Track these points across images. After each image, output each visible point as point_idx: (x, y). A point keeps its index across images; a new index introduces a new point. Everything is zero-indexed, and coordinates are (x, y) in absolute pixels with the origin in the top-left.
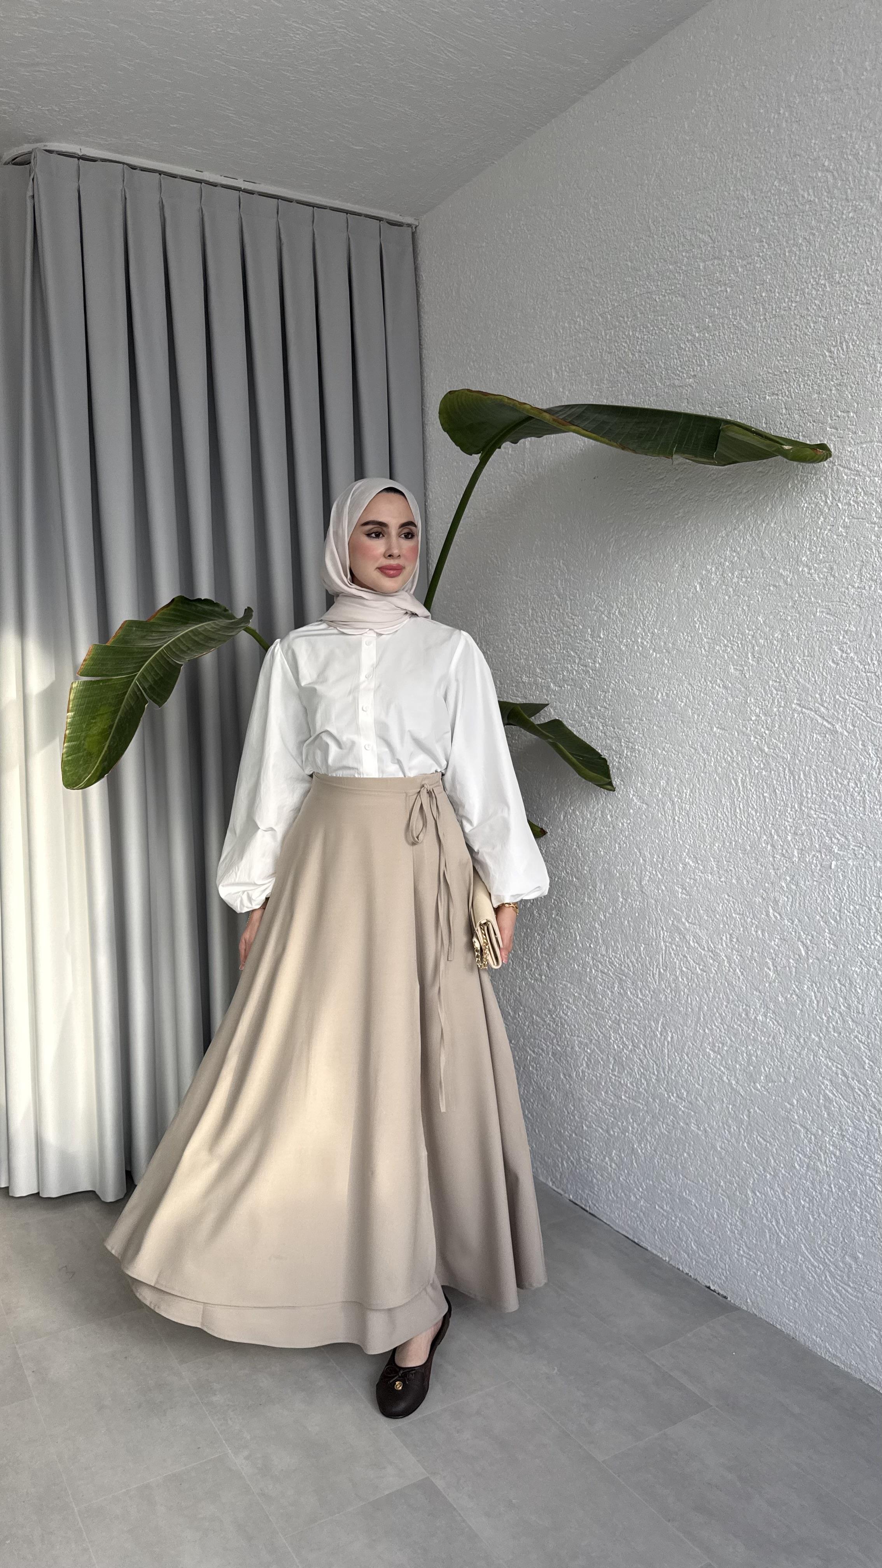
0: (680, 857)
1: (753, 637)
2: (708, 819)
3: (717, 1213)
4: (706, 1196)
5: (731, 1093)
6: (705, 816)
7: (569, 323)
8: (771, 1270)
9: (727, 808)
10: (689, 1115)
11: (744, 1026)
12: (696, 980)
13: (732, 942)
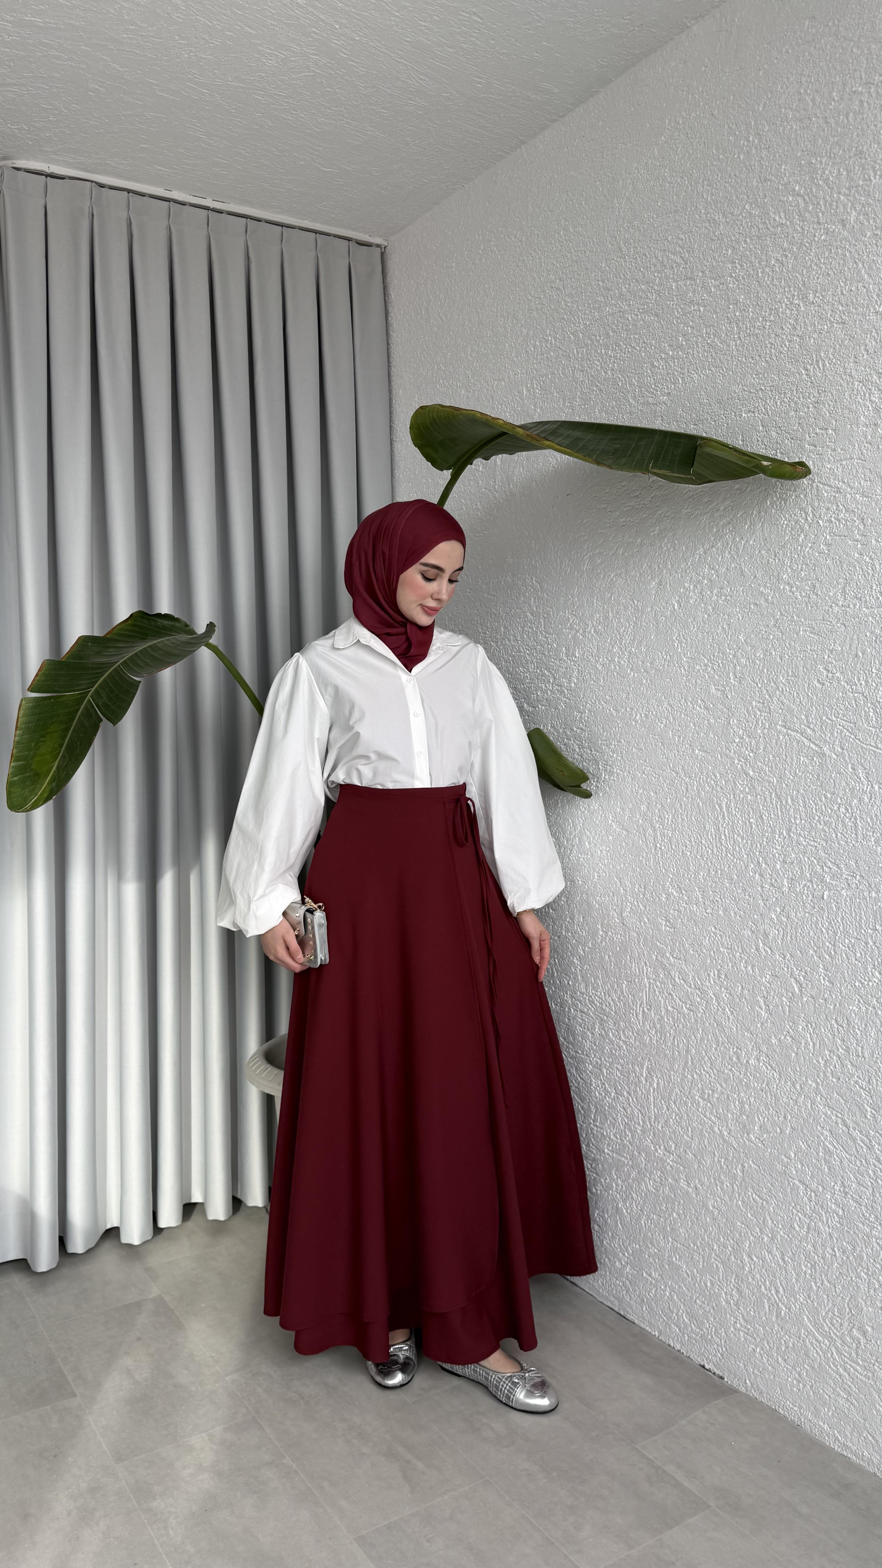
1: (735, 656)
3: (710, 1280)
4: (698, 1261)
5: (723, 1145)
10: (677, 1170)
11: (735, 1071)
12: (683, 1020)
13: (721, 979)
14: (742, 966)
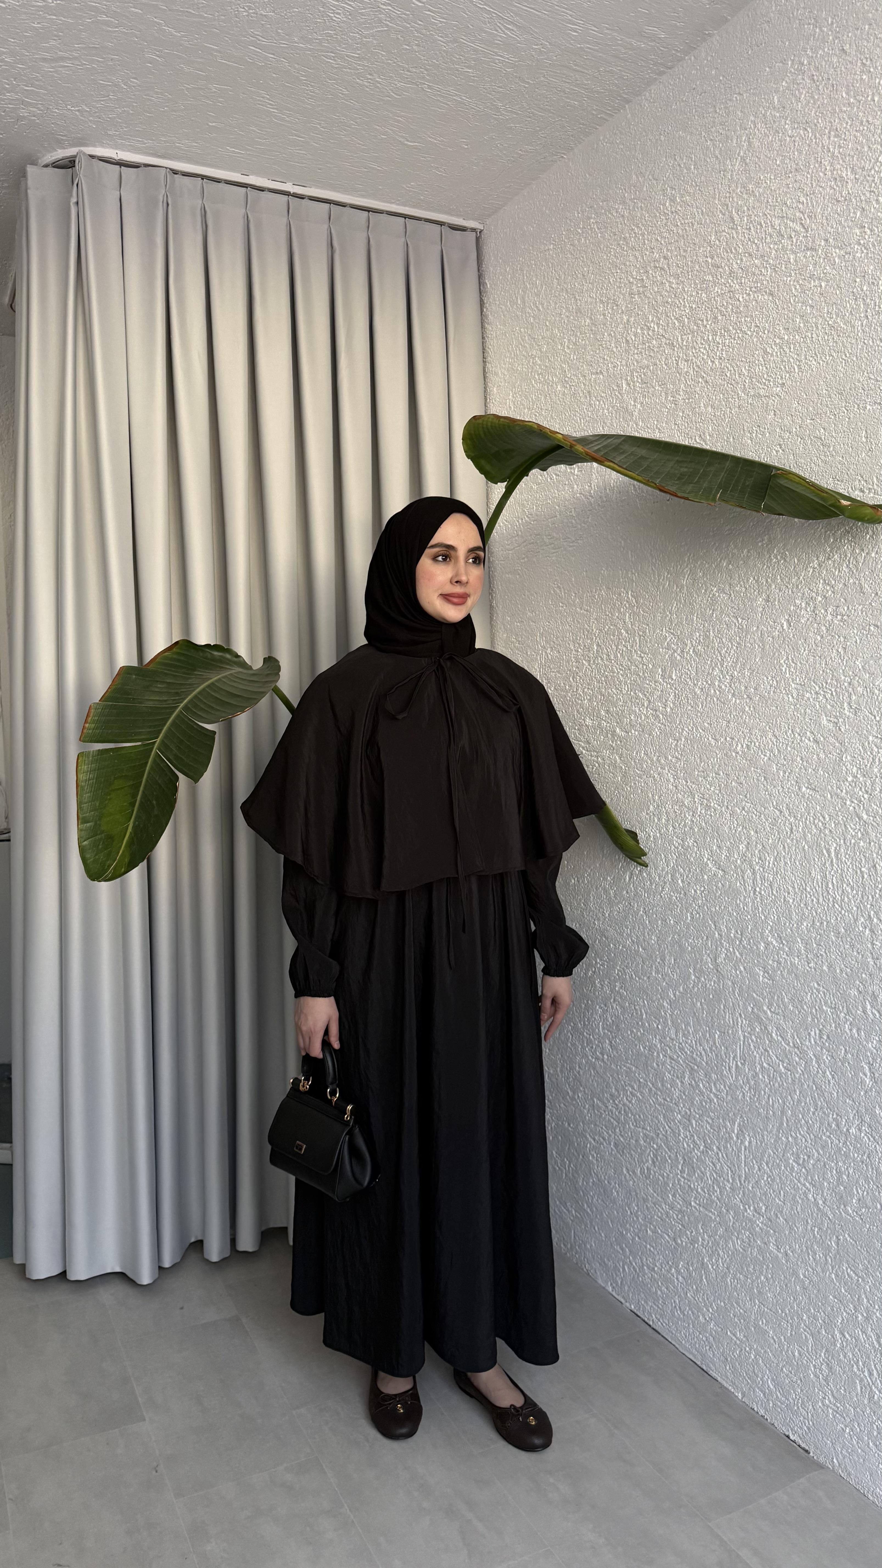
0: (762, 934)
1: (850, 684)
2: (795, 893)
3: (799, 1351)
4: (786, 1329)
5: (817, 1214)
6: (790, 889)
7: (642, 329)
8: (863, 1429)
9: (817, 882)
10: (767, 1233)
11: (834, 1138)
12: (779, 1079)
13: (822, 1040)
14: (847, 1028)
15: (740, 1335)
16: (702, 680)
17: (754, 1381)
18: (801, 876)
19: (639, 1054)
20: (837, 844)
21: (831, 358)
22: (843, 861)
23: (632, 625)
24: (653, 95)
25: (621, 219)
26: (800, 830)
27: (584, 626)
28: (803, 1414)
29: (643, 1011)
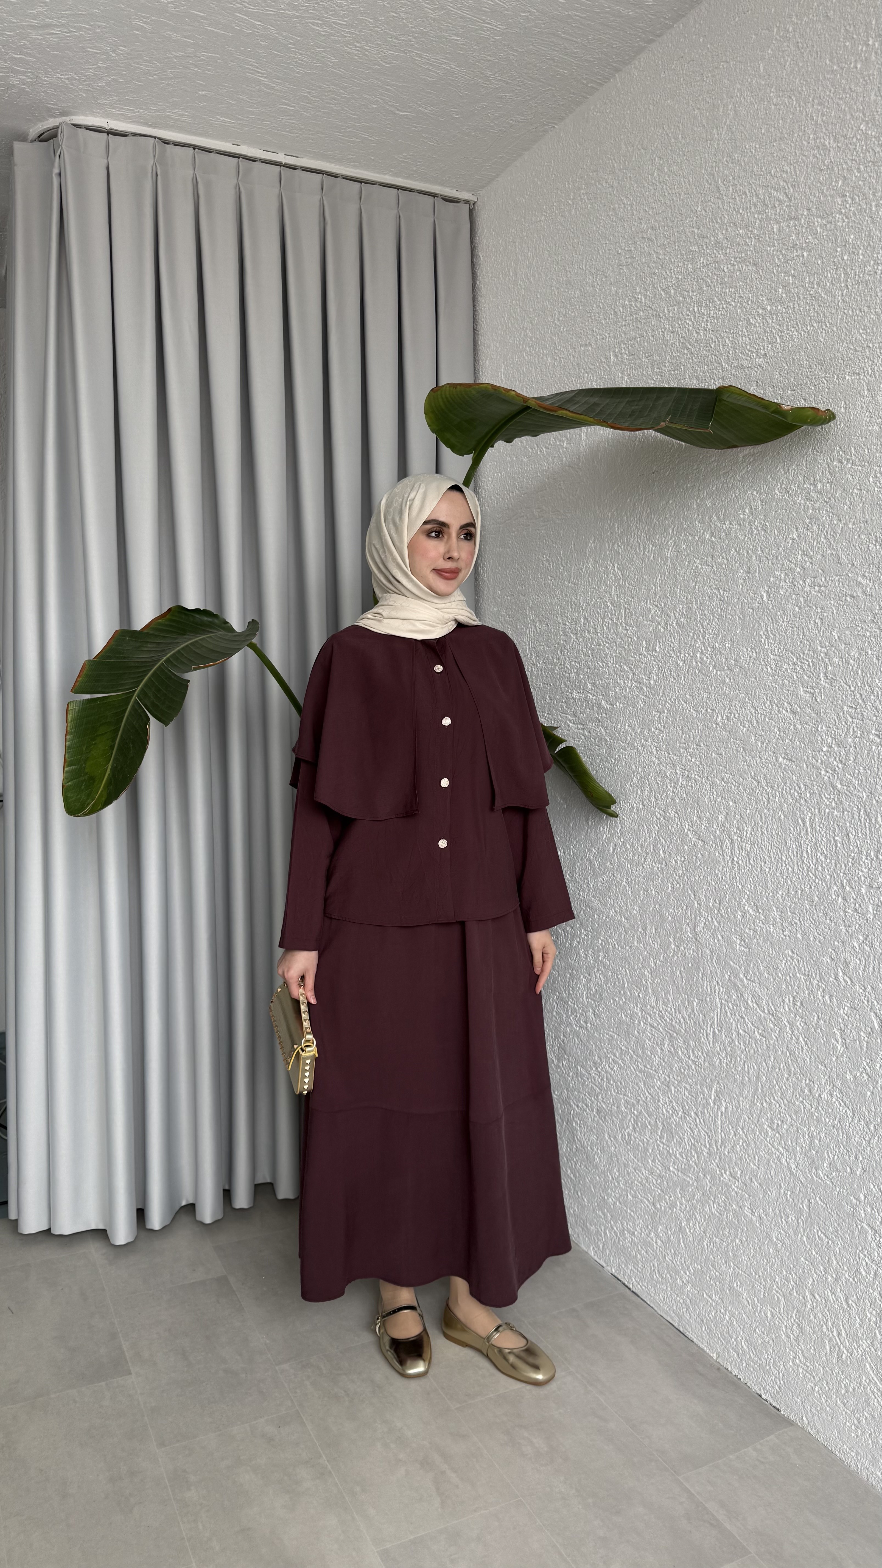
0: (739, 903)
1: (826, 654)
2: (772, 862)
3: (771, 1312)
4: (759, 1291)
5: (790, 1178)
6: (767, 858)
7: (630, 300)
8: (831, 1387)
9: (793, 851)
10: (742, 1197)
11: (806, 1104)
12: (754, 1046)
13: (796, 1006)
14: (819, 995)
15: (715, 1297)
16: (685, 653)
17: (728, 1342)
18: (777, 846)
19: (621, 1022)
20: (812, 813)
21: (812, 328)
22: (818, 830)
23: (618, 598)
24: (642, 64)
25: (610, 189)
26: (777, 800)
27: (571, 599)
28: (775, 1374)
29: (625, 980)
